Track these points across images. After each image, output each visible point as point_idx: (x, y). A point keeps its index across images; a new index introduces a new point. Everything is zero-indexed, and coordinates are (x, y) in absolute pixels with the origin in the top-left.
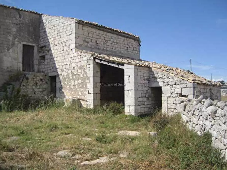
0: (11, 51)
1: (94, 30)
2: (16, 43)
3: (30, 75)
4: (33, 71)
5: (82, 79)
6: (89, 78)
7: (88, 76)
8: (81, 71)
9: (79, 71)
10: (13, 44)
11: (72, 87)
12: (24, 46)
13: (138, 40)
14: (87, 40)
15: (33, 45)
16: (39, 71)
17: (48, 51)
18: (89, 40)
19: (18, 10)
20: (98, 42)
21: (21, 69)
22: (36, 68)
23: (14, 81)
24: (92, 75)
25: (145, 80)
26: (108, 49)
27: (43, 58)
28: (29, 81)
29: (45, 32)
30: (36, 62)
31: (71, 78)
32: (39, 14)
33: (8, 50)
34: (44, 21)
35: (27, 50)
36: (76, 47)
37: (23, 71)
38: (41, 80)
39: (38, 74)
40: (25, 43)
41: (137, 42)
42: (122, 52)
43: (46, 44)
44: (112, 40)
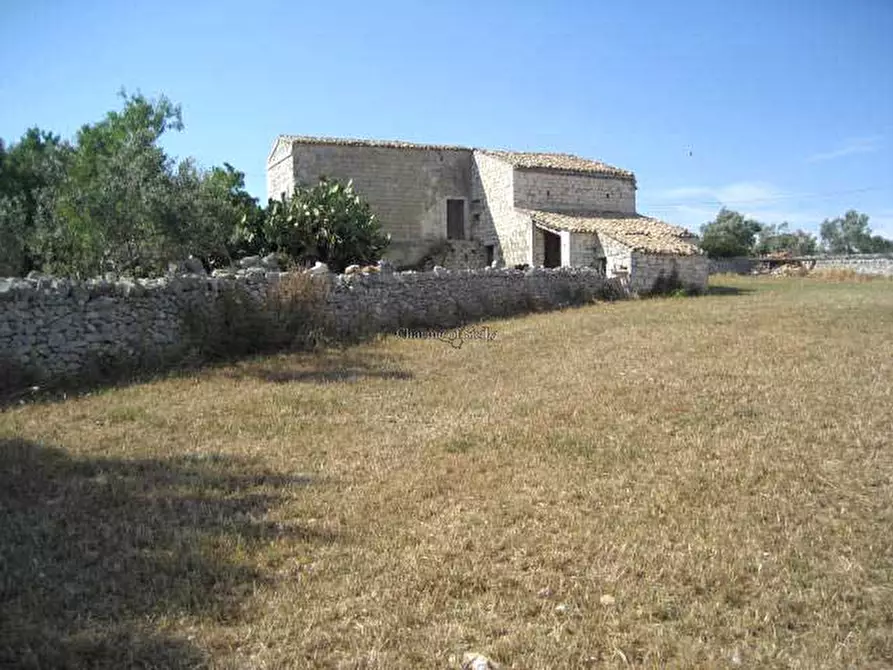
0: (430, 211)
1: (544, 176)
2: (437, 199)
3: (457, 245)
4: (464, 239)
7: (528, 245)
8: (521, 238)
9: (519, 238)
10: (434, 202)
12: (449, 202)
13: (631, 180)
14: (532, 192)
15: (461, 198)
16: (472, 239)
17: (484, 208)
18: (536, 192)
19: (438, 150)
20: (551, 193)
21: (446, 235)
22: (467, 233)
23: (435, 254)
24: (531, 245)
25: (587, 249)
26: (570, 202)
27: (477, 217)
28: (456, 253)
29: (478, 178)
30: (467, 224)
32: (469, 150)
33: (427, 209)
34: (477, 161)
35: (454, 207)
36: (516, 205)
37: (450, 238)
38: (473, 251)
39: (470, 243)
40: (449, 197)
41: (629, 183)
42: (598, 203)
43: (480, 198)
44: (576, 187)
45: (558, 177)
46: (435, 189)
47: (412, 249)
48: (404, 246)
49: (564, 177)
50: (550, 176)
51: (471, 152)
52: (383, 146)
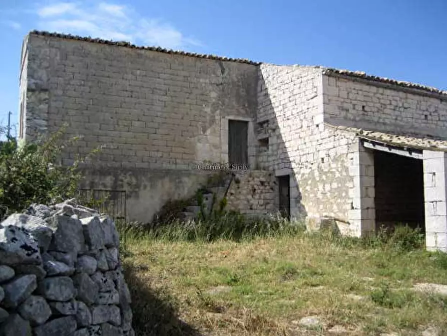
0: (208, 132)
1: (358, 86)
2: (217, 117)
3: (241, 174)
5: (339, 180)
6: (351, 179)
7: (351, 174)
8: (337, 165)
9: (333, 165)
10: (213, 121)
11: (320, 196)
12: (230, 121)
14: (345, 105)
15: (246, 119)
16: (258, 168)
17: (274, 130)
18: (349, 106)
19: (220, 59)
20: (367, 108)
22: (252, 161)
23: (215, 185)
24: (358, 173)
26: (387, 121)
27: (265, 142)
28: (241, 185)
29: (267, 95)
30: (251, 151)
31: (318, 179)
32: (255, 64)
33: (204, 131)
34: (265, 76)
35: (237, 129)
36: (326, 120)
38: (262, 183)
39: (256, 173)
40: (232, 118)
42: (416, 125)
43: (269, 118)
44: (394, 103)
45: (374, 89)
46: (215, 107)
47: (185, 179)
48: (175, 175)
49: (381, 90)
50: (366, 88)
51: (258, 65)
52: (150, 49)
